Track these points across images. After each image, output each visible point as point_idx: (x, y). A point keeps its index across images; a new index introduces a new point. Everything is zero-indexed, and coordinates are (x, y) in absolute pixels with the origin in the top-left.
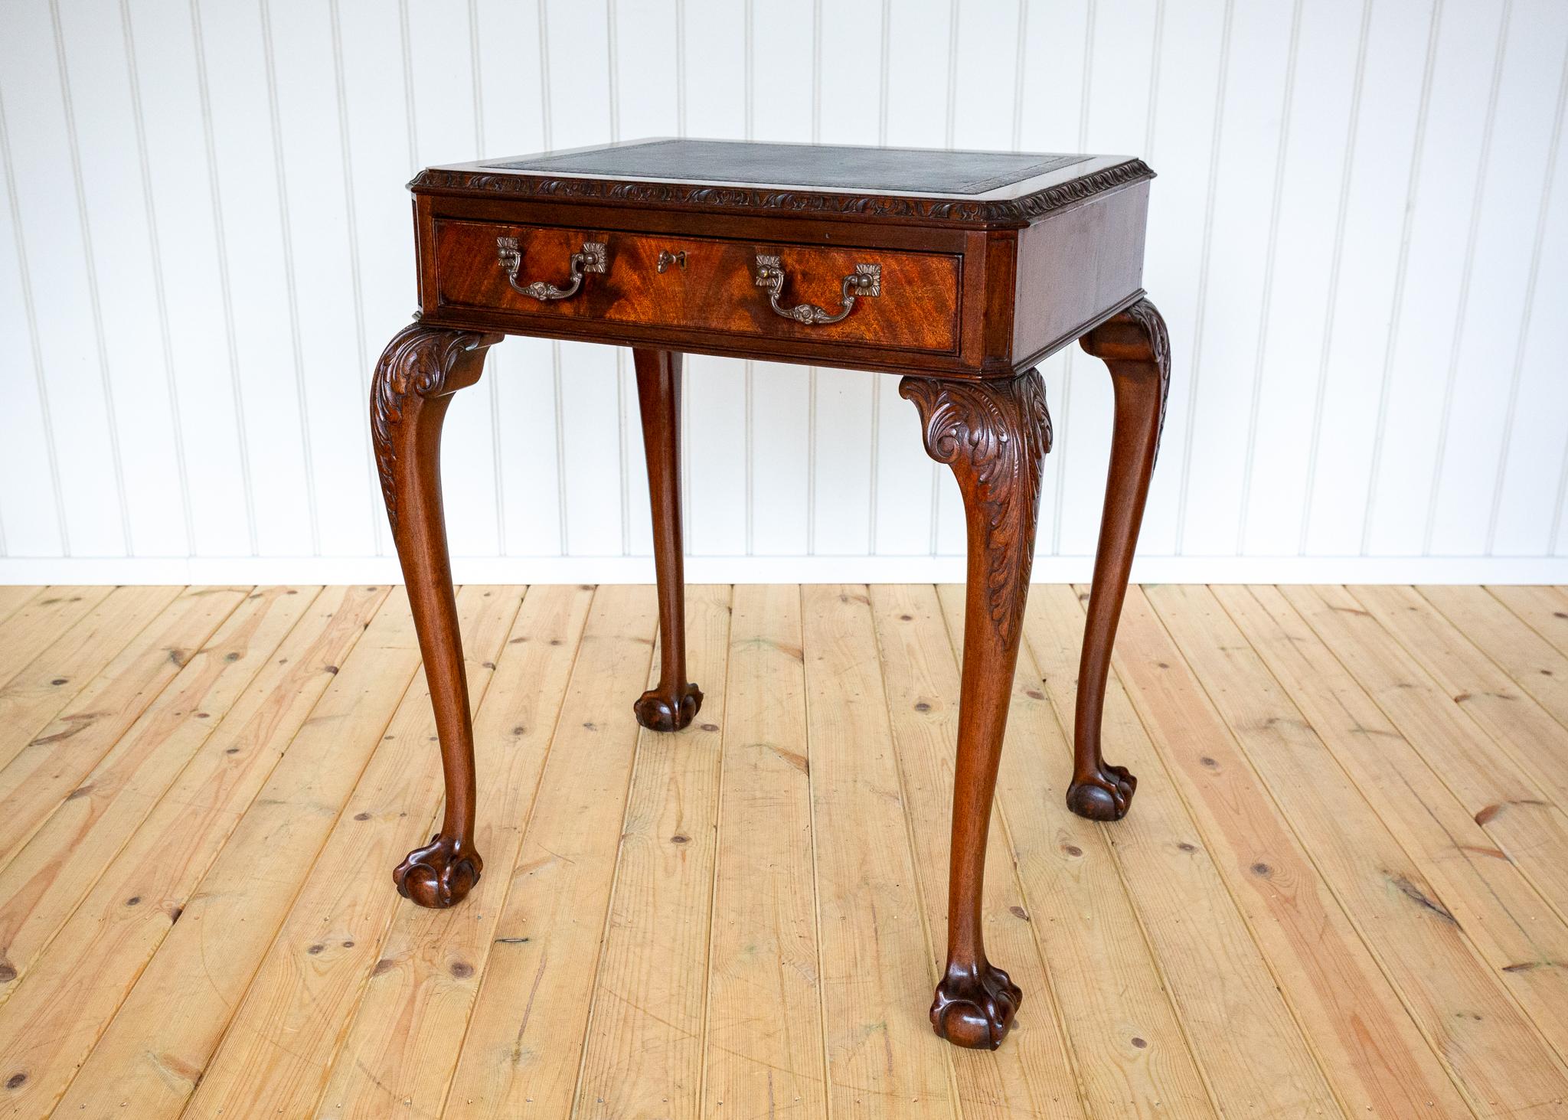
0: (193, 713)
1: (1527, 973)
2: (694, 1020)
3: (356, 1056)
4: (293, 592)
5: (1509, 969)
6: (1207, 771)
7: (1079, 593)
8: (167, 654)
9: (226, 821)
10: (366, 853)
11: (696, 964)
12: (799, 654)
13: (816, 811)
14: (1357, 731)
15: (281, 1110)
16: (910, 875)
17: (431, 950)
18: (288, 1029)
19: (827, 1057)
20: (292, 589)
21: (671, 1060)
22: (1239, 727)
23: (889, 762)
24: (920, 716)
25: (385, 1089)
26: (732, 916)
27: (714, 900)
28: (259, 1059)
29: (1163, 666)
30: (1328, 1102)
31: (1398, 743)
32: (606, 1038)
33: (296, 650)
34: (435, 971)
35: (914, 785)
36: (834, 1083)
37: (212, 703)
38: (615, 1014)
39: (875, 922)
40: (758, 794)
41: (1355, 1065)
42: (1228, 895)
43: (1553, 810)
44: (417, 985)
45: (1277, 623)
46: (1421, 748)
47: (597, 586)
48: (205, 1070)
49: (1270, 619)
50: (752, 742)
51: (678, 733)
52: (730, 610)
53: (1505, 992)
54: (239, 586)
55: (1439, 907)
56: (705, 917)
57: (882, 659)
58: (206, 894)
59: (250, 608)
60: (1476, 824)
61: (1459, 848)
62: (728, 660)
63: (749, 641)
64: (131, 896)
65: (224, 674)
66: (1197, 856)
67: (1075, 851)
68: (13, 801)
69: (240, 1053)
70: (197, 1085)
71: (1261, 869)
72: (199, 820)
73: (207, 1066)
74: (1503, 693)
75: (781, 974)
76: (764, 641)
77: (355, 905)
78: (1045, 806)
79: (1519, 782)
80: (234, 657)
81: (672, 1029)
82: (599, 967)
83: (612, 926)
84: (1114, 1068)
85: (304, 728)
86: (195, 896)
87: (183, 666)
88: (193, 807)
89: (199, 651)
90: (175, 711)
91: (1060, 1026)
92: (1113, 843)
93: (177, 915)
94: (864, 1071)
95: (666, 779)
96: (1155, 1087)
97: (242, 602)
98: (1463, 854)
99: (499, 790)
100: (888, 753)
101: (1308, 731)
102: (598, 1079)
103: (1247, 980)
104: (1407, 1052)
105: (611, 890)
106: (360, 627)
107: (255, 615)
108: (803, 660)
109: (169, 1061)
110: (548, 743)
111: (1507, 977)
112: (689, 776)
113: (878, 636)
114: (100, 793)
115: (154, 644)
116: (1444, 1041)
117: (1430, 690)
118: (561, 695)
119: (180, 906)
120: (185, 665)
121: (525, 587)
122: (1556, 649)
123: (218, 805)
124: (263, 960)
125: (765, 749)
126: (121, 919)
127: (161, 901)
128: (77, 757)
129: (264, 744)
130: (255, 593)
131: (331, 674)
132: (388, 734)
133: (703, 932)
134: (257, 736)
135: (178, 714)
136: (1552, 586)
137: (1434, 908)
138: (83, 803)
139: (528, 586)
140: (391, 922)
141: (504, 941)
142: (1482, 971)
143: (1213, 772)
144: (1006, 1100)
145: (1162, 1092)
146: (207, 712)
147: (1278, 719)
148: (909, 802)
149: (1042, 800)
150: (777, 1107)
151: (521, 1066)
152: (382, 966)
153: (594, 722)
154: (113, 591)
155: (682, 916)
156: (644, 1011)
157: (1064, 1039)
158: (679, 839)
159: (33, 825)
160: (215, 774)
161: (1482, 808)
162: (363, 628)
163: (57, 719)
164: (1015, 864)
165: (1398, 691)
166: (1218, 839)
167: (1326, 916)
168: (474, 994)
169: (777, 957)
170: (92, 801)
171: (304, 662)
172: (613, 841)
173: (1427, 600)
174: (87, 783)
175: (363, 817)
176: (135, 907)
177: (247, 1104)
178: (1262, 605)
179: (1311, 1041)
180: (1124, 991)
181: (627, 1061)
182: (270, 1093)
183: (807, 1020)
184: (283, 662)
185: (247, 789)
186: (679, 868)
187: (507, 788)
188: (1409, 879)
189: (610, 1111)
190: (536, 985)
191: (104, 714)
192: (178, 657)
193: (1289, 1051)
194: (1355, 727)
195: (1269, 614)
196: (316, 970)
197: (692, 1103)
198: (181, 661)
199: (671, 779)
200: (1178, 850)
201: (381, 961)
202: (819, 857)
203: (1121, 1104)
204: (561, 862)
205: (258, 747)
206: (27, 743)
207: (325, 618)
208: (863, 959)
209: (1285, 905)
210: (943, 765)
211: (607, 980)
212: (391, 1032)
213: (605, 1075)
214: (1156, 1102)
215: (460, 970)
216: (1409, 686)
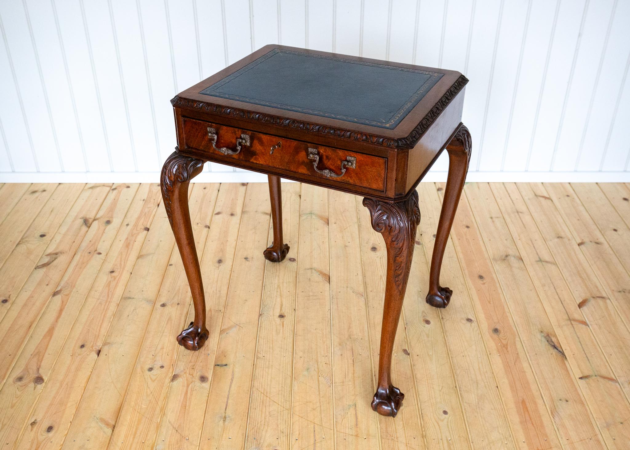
0: (96, 252)
1: (587, 380)
2: (287, 402)
3: (168, 418)
4: (128, 187)
5: (581, 378)
6: (480, 282)
7: (437, 188)
8: (82, 221)
9: (112, 308)
10: (166, 323)
11: (288, 376)
12: (327, 221)
13: (332, 302)
14: (539, 261)
15: (143, 442)
16: (366, 334)
17: (192, 370)
18: (143, 406)
19: (335, 419)
20: (128, 185)
21: (279, 420)
22: (494, 259)
23: (360, 277)
24: (373, 253)
25: (179, 433)
26: (301, 354)
27: (294, 346)
28: (134, 419)
29: (468, 227)
30: (510, 439)
31: (553, 267)
32: (256, 410)
33: (132, 219)
34: (194, 380)
35: (369, 289)
36: (337, 431)
37: (103, 247)
38: (259, 399)
39: (353, 357)
40: (311, 294)
41: (521, 422)
42: (483, 344)
43: (608, 301)
44: (188, 386)
45: (514, 204)
46: (562, 270)
47: (248, 183)
48: (115, 424)
49: (511, 202)
50: (309, 267)
51: (280, 263)
52: (300, 196)
53: (578, 388)
54: (106, 183)
55: (559, 349)
56: (291, 354)
57: (359, 223)
58: (109, 343)
59: (113, 195)
60: (578, 308)
61: (570, 320)
62: (299, 223)
63: (307, 214)
64: (81, 344)
65: (105, 231)
66: (473, 324)
67: (428, 322)
68: (33, 297)
69: (127, 417)
70: (113, 430)
71: (496, 331)
72: (103, 306)
73: (116, 422)
74: (597, 241)
75: (319, 381)
76: (313, 214)
77: (163, 348)
78: (418, 300)
79: (597, 287)
80: (108, 222)
81: (280, 406)
82: (253, 378)
83: (257, 358)
84: (436, 424)
85: (138, 260)
86: (105, 344)
87: (89, 227)
88: (100, 300)
89: (94, 220)
90: (88, 251)
91: (418, 404)
92: (442, 318)
93: (99, 353)
94: (347, 425)
95: (276, 286)
96: (450, 432)
97: (109, 192)
98: (571, 324)
99: (213, 291)
100: (360, 273)
101: (521, 261)
102: (254, 429)
103: (486, 383)
104: (540, 417)
105: (256, 341)
106: (156, 206)
107: (115, 199)
108: (328, 224)
109: (102, 420)
110: (231, 268)
111: (580, 382)
112: (285, 285)
113: (358, 211)
114: (64, 293)
115: (77, 216)
116: (554, 412)
117: (569, 240)
118: (235, 242)
119: (99, 349)
120: (90, 226)
121: (219, 184)
122: (621, 218)
123: (109, 300)
124: (132, 373)
125: (313, 271)
126: (79, 355)
127: (92, 347)
128: (54, 274)
129: (124, 269)
130: (113, 187)
131: (146, 232)
132: (170, 263)
133: (291, 361)
134: (121, 264)
135: (90, 253)
136: (624, 183)
137: (557, 349)
138: (58, 298)
139: (221, 183)
140: (177, 355)
141: (218, 365)
142: (571, 379)
143: (482, 282)
144: (397, 438)
145: (452, 435)
146: (101, 252)
147: (509, 255)
148: (367, 298)
149: (417, 297)
150: (316, 441)
151: (226, 423)
152: (175, 377)
153: (248, 257)
154: (58, 186)
155: (283, 354)
156: (270, 398)
157: (419, 411)
158: (281, 316)
159: (41, 309)
160: (107, 284)
161: (581, 300)
162: (157, 207)
163: (44, 256)
164: (406, 328)
165: (556, 240)
166: (482, 316)
167: (517, 354)
168: (209, 390)
169: (317, 373)
170: (62, 297)
171: (136, 225)
172: (257, 317)
173: (574, 190)
174: (59, 289)
175: (163, 305)
176: (83, 349)
177: (131, 440)
178: (509, 194)
179: (506, 412)
180: (442, 389)
181: (264, 421)
182: (139, 434)
183: (328, 402)
184: (127, 225)
185: (119, 291)
186: (281, 331)
187: (216, 290)
188: (550, 336)
189: (258, 443)
190: (230, 386)
191: (62, 253)
192: (87, 222)
193: (498, 416)
194: (538, 259)
195: (511, 199)
196: (151, 379)
197: (287, 439)
198: (88, 225)
199: (278, 286)
200: (466, 321)
201: (174, 375)
202: (333, 325)
203: (437, 440)
204: (238, 327)
205: (122, 270)
206: (34, 267)
207: (142, 201)
208: (348, 374)
209: (503, 348)
210: (380, 279)
211: (256, 384)
212: (180, 408)
213: (256, 427)
214: (449, 439)
215: (203, 379)
216: (561, 237)
